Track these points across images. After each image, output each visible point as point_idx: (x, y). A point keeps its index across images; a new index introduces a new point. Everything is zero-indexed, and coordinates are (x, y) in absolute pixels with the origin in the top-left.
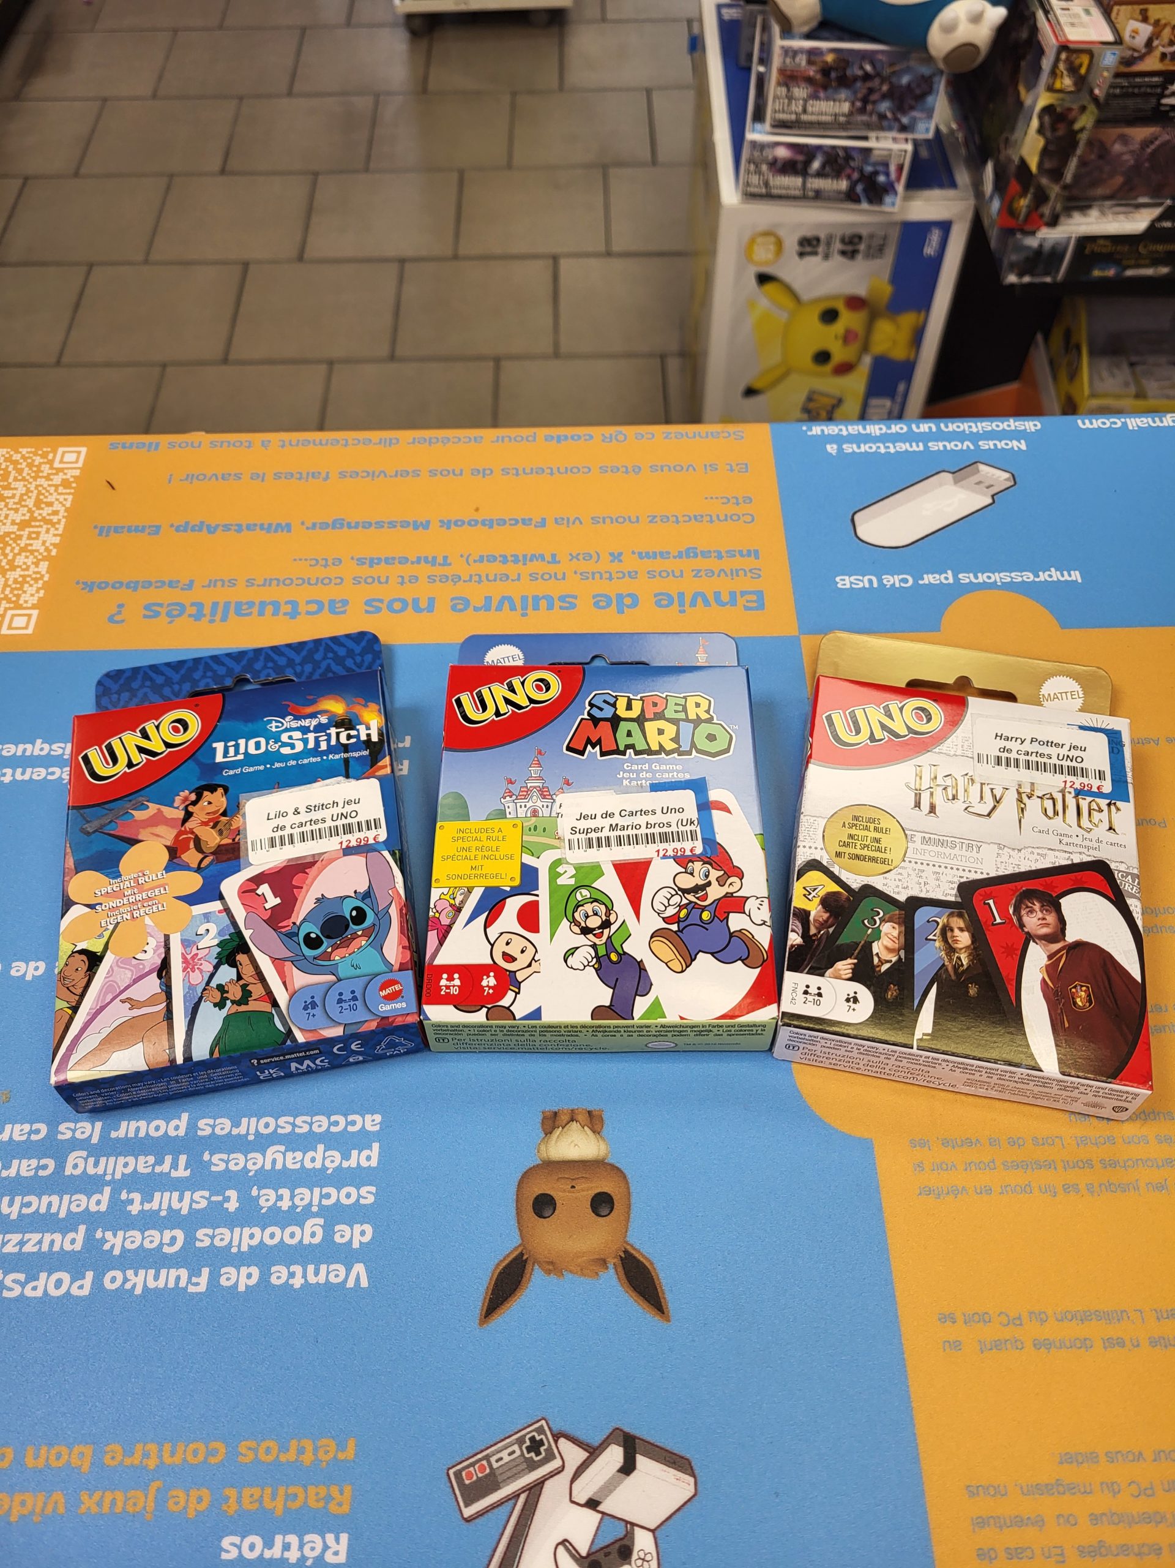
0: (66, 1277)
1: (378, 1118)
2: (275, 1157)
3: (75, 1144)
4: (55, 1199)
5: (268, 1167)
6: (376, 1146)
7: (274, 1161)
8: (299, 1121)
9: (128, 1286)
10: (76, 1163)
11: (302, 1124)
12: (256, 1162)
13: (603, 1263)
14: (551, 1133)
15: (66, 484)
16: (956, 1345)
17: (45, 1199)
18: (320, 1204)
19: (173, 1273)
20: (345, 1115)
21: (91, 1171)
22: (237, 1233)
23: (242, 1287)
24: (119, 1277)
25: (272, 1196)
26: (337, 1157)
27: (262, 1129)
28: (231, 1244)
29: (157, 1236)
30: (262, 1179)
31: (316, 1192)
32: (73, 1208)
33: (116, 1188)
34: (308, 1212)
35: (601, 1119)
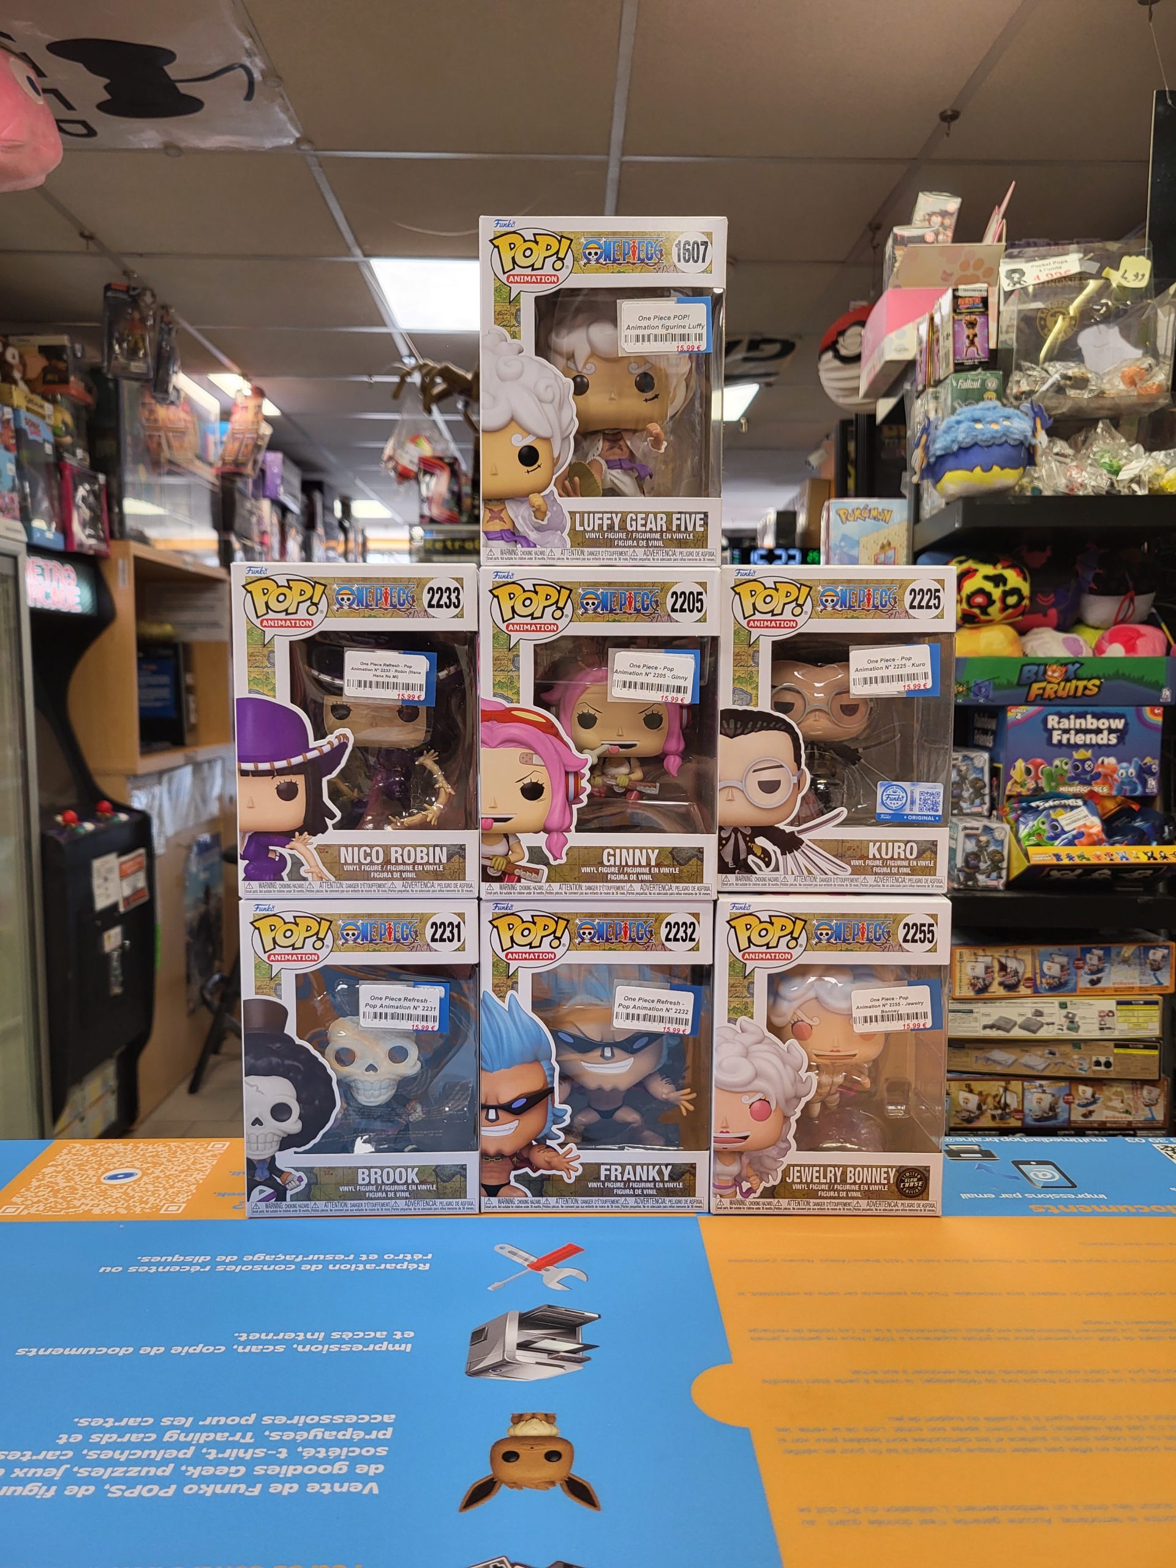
0: (156, 1488)
1: (393, 1416)
2: (317, 1433)
3: (172, 1427)
4: (154, 1452)
5: (311, 1437)
6: (390, 1429)
7: (316, 1435)
8: (335, 1417)
9: (201, 1492)
10: (170, 1436)
11: (338, 1419)
12: (302, 1436)
13: (553, 1483)
14: (518, 1423)
15: (214, 1156)
16: (812, 1523)
17: (147, 1452)
18: (347, 1455)
19: (235, 1486)
20: (370, 1415)
21: (182, 1438)
22: (285, 1467)
23: (285, 1493)
24: (195, 1488)
25: (313, 1451)
26: (362, 1434)
27: (308, 1421)
28: (279, 1473)
29: (226, 1469)
30: (306, 1443)
31: (345, 1450)
32: (166, 1456)
33: (199, 1447)
34: (338, 1459)
35: (554, 1418)
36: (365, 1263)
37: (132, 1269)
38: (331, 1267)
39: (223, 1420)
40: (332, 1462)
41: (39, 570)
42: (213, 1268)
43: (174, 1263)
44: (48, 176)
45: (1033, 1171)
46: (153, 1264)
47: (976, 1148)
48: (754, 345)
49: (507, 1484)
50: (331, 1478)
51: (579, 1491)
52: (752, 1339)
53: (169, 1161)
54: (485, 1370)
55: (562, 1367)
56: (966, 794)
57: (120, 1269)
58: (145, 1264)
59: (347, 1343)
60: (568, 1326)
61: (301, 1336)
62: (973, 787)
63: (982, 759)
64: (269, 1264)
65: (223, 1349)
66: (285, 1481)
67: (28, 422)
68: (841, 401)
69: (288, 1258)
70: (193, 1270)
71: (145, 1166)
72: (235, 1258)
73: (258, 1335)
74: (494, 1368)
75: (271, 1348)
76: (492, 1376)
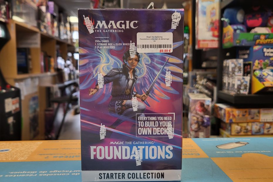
15: (37, 145)
37: (7, 176)
56: (236, 70)
58: (11, 174)
62: (238, 68)
64: (59, 173)
69: (66, 171)
70: (30, 176)
71: (13, 148)
72: (46, 172)
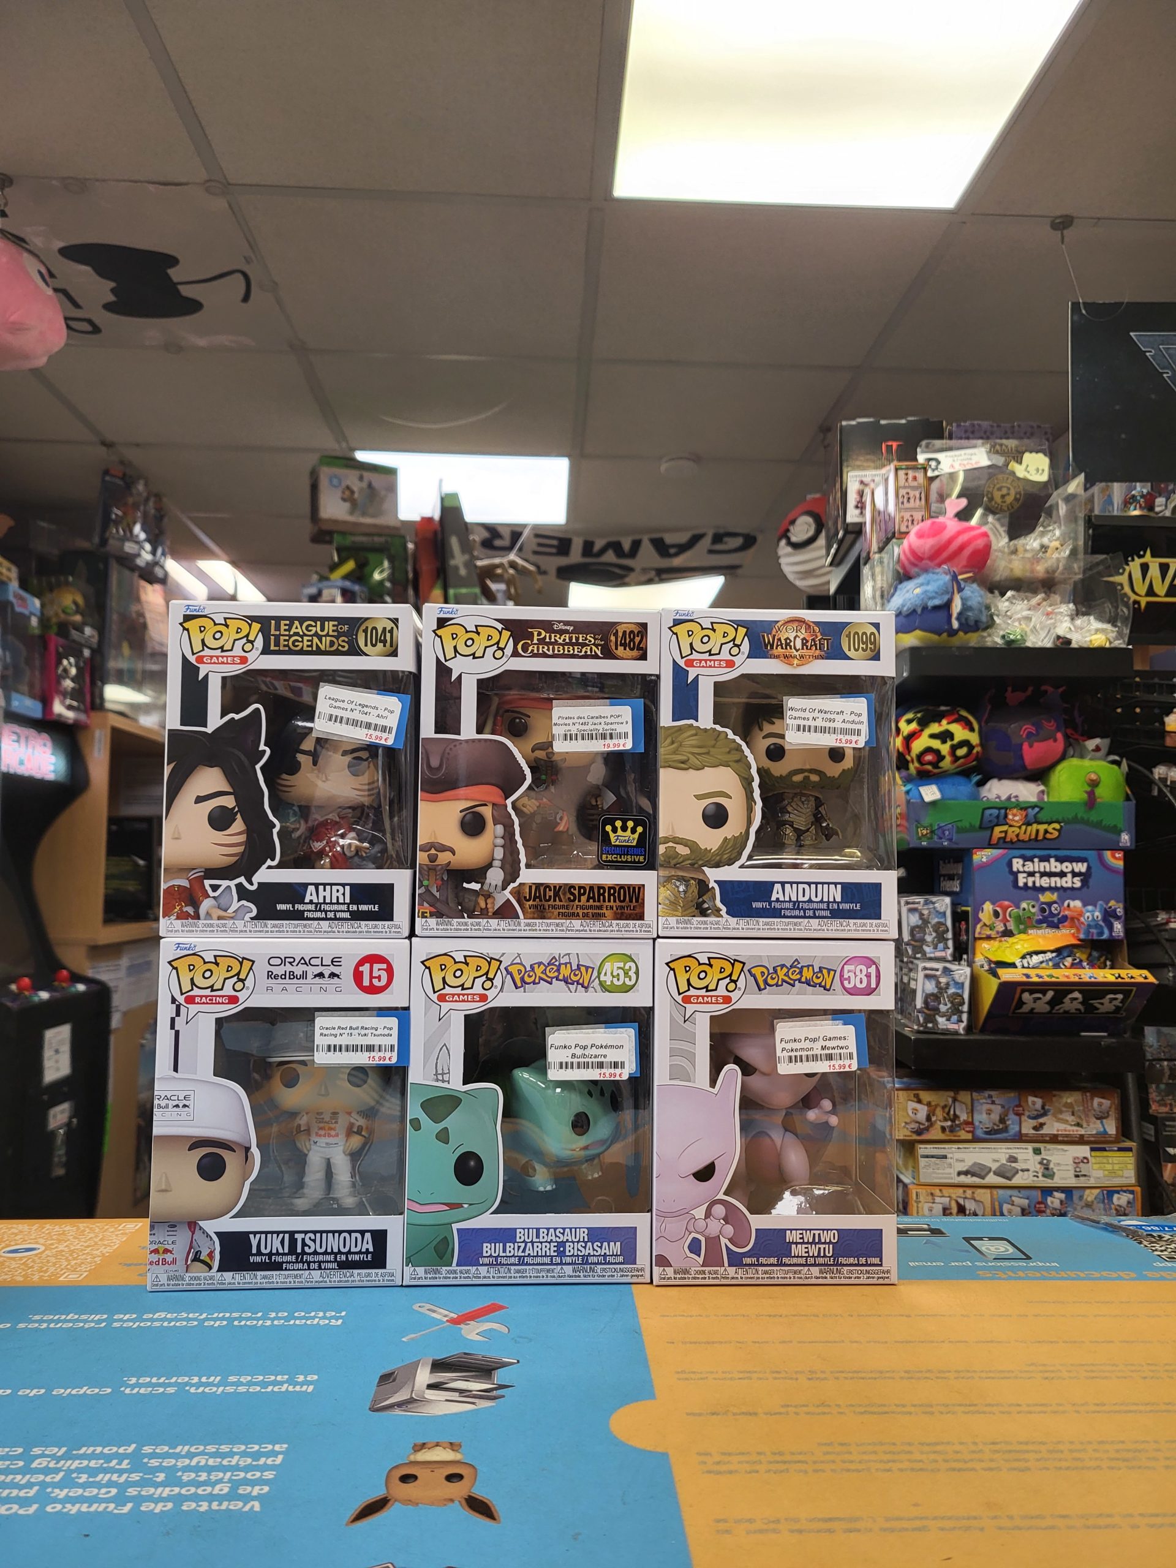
0: (15, 1507)
1: (286, 1446)
2: (200, 1460)
3: (43, 1455)
4: (19, 1477)
5: (193, 1464)
6: (280, 1457)
7: (199, 1462)
8: (222, 1447)
9: (65, 1510)
10: (39, 1463)
11: (225, 1448)
12: (184, 1462)
13: (452, 1500)
14: (418, 1451)
16: (728, 1532)
17: (11, 1477)
18: (230, 1479)
19: (104, 1505)
20: (260, 1445)
21: (52, 1465)
22: (160, 1490)
23: (157, 1511)
24: (59, 1507)
25: (193, 1475)
26: (249, 1461)
27: (193, 1450)
28: (154, 1494)
29: (95, 1491)
30: (187, 1469)
31: (229, 1474)
32: (32, 1480)
33: (69, 1472)
34: (220, 1481)
35: (460, 1445)
36: (273, 1319)
37: (21, 1325)
38: (236, 1323)
39: (99, 1449)
40: (214, 1484)
41: (14, 737)
42: (109, 1325)
43: (69, 1320)
44: (50, 357)
45: (984, 1246)
46: (44, 1321)
47: (926, 1226)
48: (718, 538)
49: (399, 1501)
50: (211, 1498)
51: (480, 1507)
52: (679, 1379)
53: (75, 1238)
54: (391, 1407)
55: (473, 1403)
56: (929, 938)
57: (9, 1325)
58: (35, 1321)
59: (242, 1384)
60: (484, 1369)
61: (196, 1380)
62: (936, 931)
63: (944, 903)
64: (171, 1320)
65: (109, 1390)
66: (161, 1499)
67: (16, 596)
68: (798, 583)
69: (191, 1316)
70: (86, 1326)
71: (50, 1242)
72: (134, 1316)
73: (148, 1379)
74: (400, 1405)
75: (161, 1390)
76: (398, 1412)
